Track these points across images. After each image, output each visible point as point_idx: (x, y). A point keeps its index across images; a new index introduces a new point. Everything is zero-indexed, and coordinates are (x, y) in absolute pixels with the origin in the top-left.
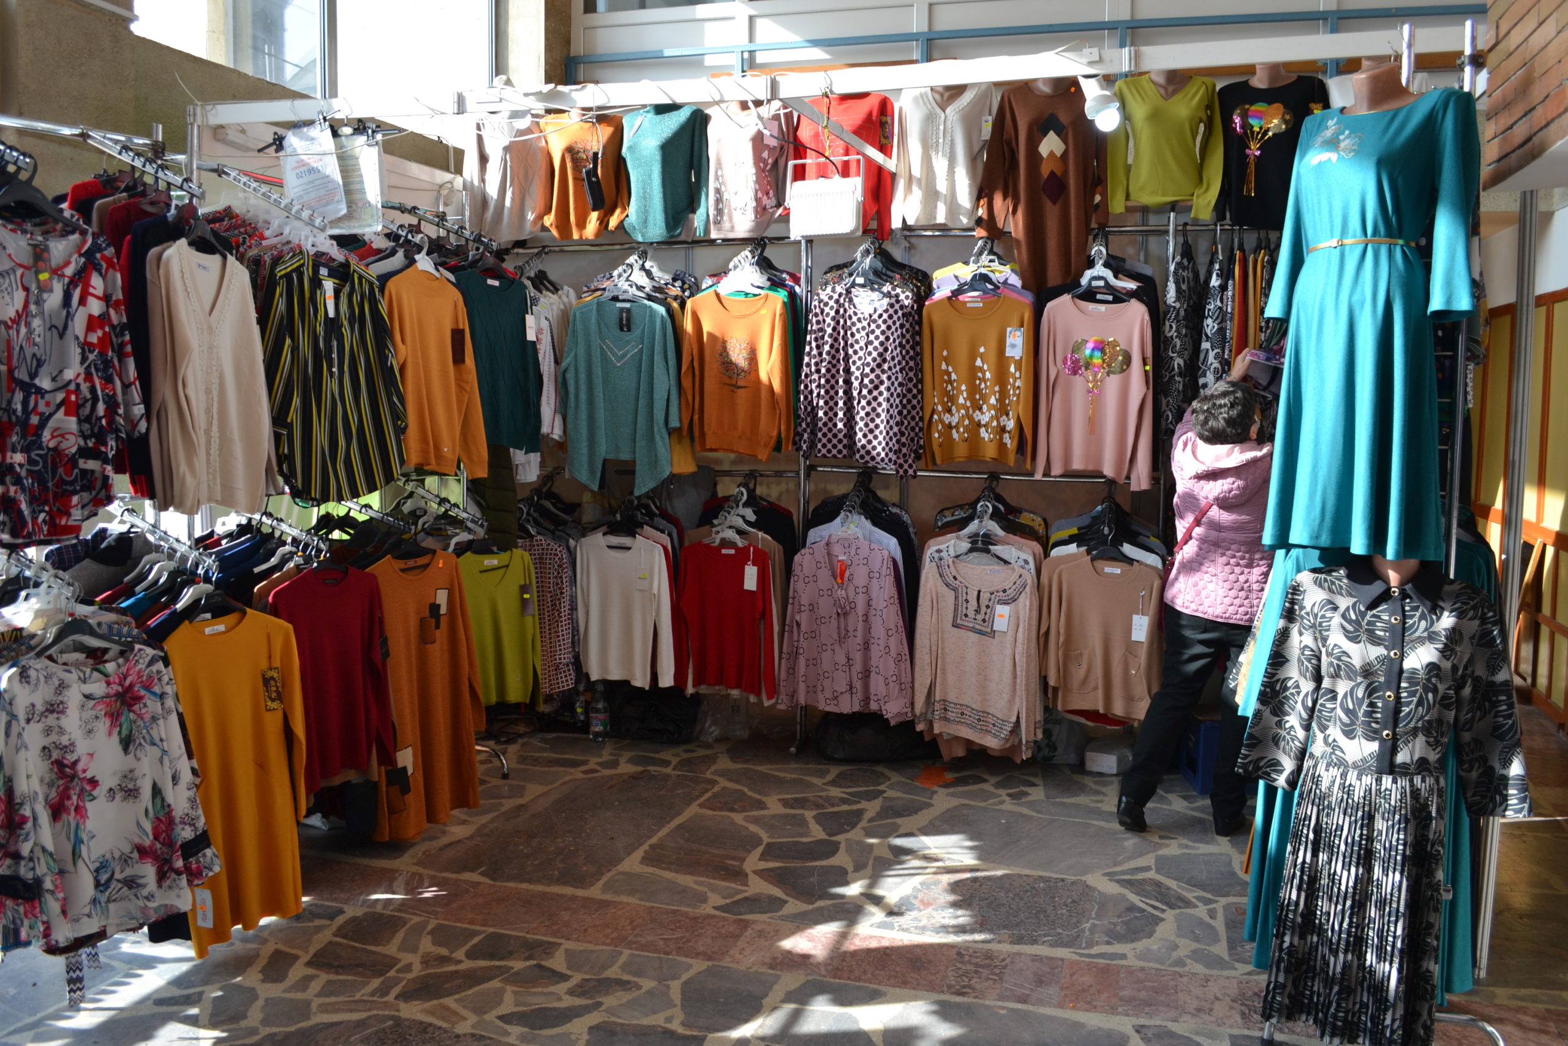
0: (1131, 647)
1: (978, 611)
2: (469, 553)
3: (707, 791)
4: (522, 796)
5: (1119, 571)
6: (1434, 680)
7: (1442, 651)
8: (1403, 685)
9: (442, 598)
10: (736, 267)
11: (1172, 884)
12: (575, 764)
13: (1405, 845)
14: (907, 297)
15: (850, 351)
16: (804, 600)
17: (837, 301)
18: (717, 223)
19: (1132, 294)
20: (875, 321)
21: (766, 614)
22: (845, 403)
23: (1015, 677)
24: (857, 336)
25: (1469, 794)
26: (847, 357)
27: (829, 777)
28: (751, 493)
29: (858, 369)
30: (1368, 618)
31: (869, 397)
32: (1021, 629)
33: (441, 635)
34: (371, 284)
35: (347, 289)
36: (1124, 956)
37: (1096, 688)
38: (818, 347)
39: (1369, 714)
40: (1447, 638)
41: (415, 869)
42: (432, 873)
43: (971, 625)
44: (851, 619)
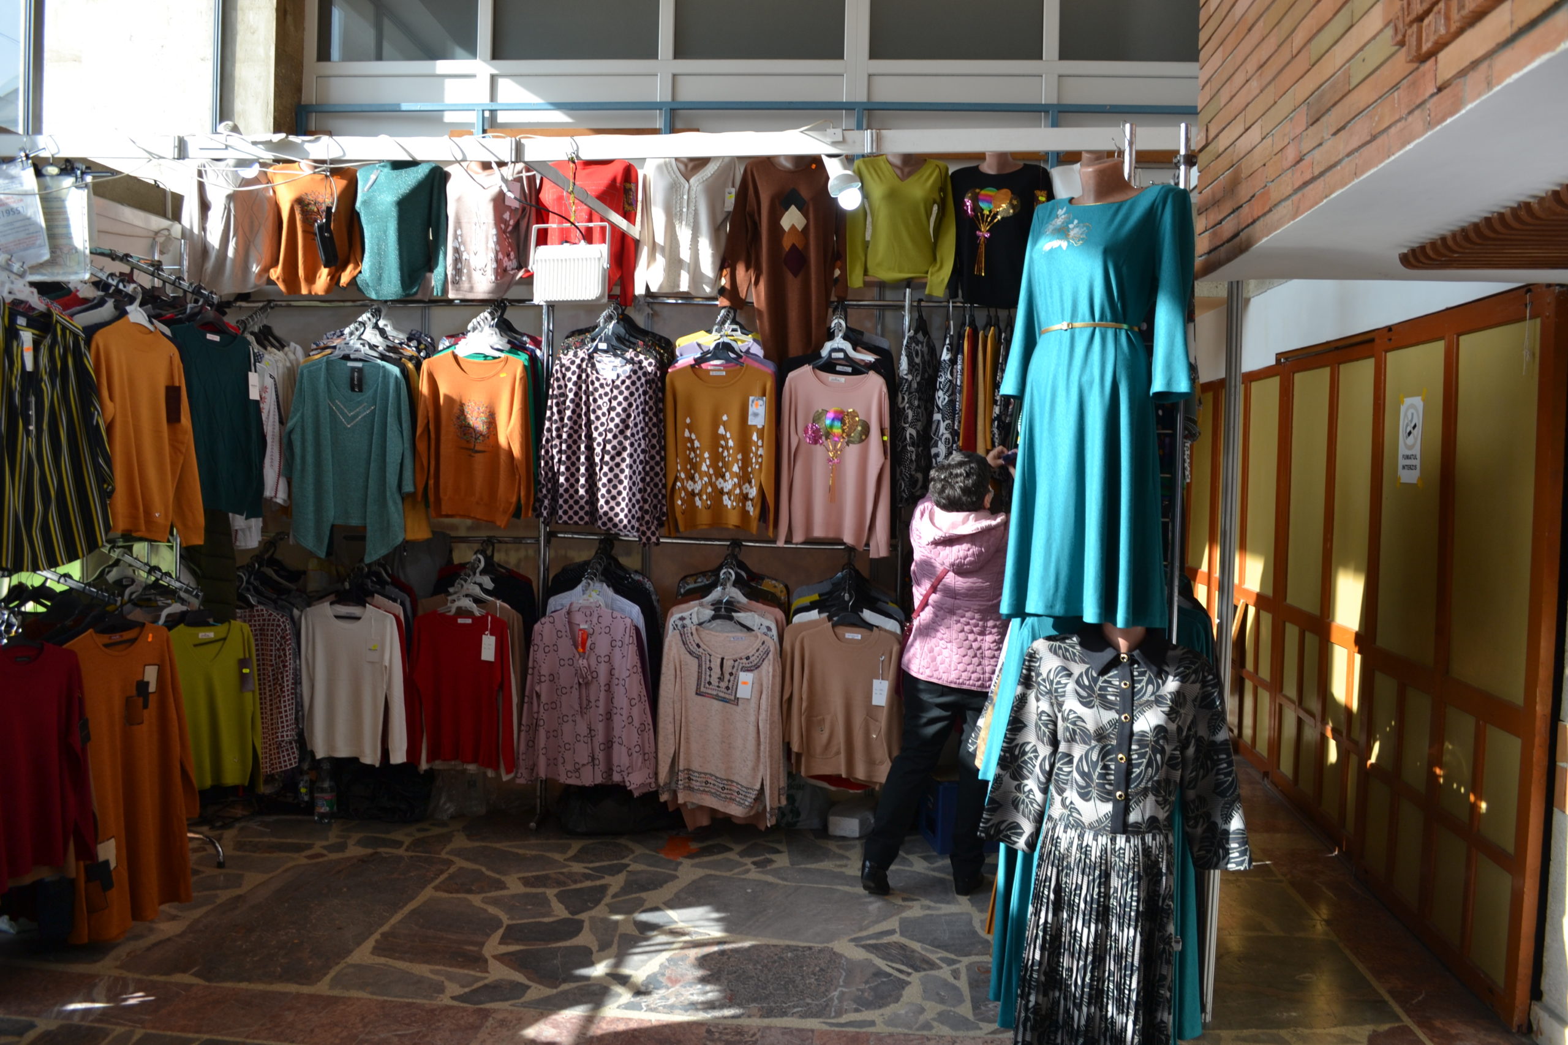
0: (871, 711)
1: (721, 679)
2: (182, 626)
3: (442, 872)
4: (240, 886)
5: (859, 637)
6: (1161, 742)
7: (1168, 714)
8: (1134, 747)
9: (151, 674)
10: (474, 329)
11: (916, 946)
12: (298, 848)
13: (1138, 901)
14: (650, 364)
15: (593, 417)
16: (545, 671)
17: (579, 366)
18: (456, 283)
19: (870, 367)
20: (617, 387)
21: (505, 685)
22: (587, 470)
23: (759, 744)
24: (600, 402)
25: (1195, 849)
26: (589, 423)
27: (571, 853)
28: (489, 560)
29: (600, 434)
30: (1100, 683)
31: (611, 464)
32: (764, 696)
33: (150, 715)
34: (76, 336)
35: (48, 341)
36: (872, 1023)
37: (838, 753)
38: (559, 412)
39: (1103, 776)
40: (1172, 701)
41: (116, 973)
42: (137, 976)
43: (715, 693)
44: (593, 688)
